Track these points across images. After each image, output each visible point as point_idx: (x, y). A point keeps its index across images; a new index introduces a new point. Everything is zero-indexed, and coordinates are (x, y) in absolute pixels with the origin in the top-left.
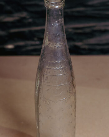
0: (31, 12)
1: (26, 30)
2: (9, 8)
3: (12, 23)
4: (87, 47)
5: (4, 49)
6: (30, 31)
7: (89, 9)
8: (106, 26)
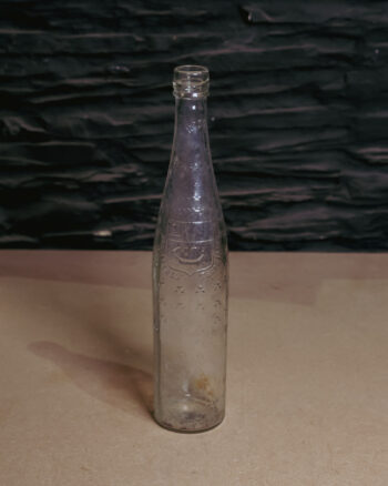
0: (147, 164)
1: (136, 199)
2: (102, 155)
3: (109, 184)
4: (254, 236)
5: (92, 236)
6: (144, 202)
7: (258, 159)
8: (293, 193)
